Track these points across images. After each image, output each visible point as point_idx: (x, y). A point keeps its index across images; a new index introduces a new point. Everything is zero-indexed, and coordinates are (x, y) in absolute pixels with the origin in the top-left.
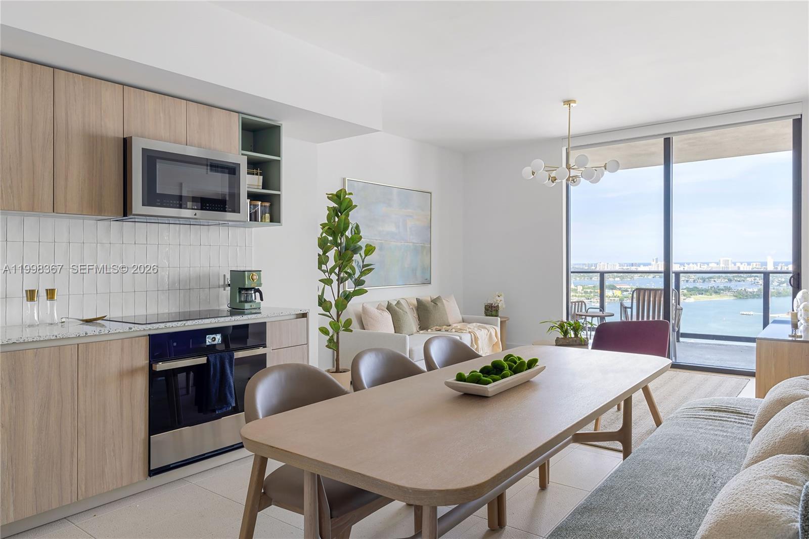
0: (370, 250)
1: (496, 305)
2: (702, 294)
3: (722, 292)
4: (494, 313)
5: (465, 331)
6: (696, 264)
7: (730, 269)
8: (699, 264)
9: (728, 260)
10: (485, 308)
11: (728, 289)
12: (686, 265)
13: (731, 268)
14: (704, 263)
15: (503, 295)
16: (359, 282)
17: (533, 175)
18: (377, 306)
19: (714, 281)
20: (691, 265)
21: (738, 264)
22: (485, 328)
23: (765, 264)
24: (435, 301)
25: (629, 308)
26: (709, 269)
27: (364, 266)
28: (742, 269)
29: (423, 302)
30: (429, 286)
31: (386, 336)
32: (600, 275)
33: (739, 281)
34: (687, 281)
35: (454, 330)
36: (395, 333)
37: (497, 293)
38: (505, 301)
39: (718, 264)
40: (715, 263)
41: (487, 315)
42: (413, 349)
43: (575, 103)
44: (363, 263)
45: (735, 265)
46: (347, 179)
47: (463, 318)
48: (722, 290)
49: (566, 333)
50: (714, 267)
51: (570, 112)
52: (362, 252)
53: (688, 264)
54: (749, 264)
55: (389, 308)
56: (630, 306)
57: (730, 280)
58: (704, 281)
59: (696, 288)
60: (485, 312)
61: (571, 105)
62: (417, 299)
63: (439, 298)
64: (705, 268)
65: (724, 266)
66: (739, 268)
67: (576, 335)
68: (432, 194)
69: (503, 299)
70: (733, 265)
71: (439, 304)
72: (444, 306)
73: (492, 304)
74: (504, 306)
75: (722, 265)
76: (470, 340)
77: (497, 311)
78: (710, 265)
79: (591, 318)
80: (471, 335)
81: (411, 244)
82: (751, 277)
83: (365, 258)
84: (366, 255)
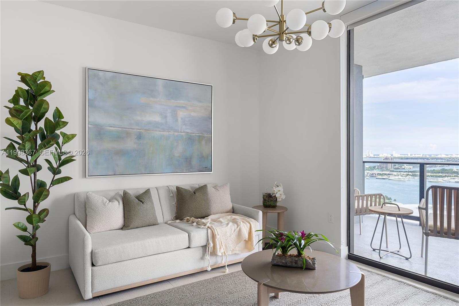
1: (273, 196)
16: (57, 171)
47: (233, 208)
55: (124, 197)
72: (206, 196)
73: (270, 194)
77: (275, 201)
80: (208, 230)
81: (184, 134)
83: (62, 146)
84: (64, 143)
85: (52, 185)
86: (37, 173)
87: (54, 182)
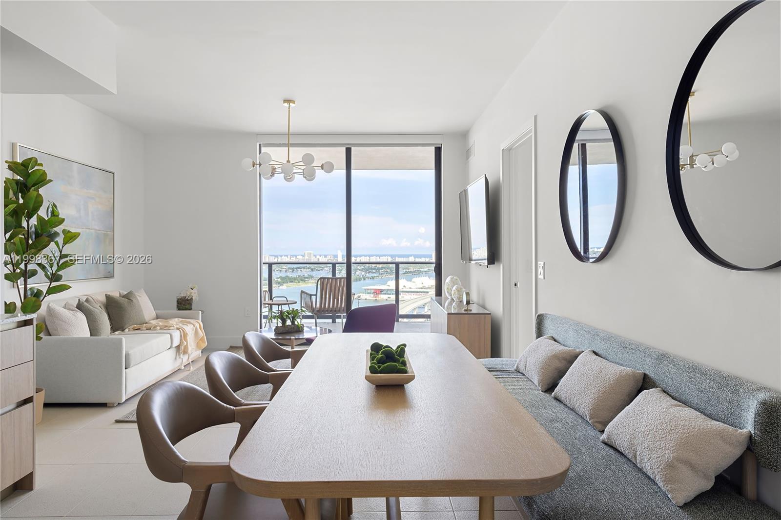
0: (70, 237)
1: (189, 298)
2: (292, 282)
3: (306, 280)
4: (187, 307)
5: (172, 328)
6: (287, 256)
7: (312, 261)
8: (289, 256)
9: (311, 253)
10: (177, 301)
11: (312, 277)
12: (279, 257)
13: (314, 260)
14: (293, 256)
15: (197, 286)
16: (55, 277)
17: (253, 166)
18: (63, 305)
19: (301, 271)
20: (283, 257)
21: (318, 257)
22: (190, 323)
23: (336, 256)
24: (128, 296)
25: (314, 295)
26: (297, 261)
27: (62, 257)
28: (321, 261)
29: (115, 299)
30: (112, 280)
31: (82, 340)
32: (269, 266)
33: (319, 270)
34: (281, 271)
35: (158, 328)
36: (91, 336)
37: (191, 286)
38: (198, 294)
39: (303, 256)
40: (301, 255)
41: (179, 309)
42: (129, 352)
43: (294, 103)
44: (61, 252)
45: (316, 257)
46: (18, 144)
47: (156, 315)
48: (307, 278)
49: (284, 321)
50: (300, 259)
51: (289, 111)
52: (60, 239)
53: (281, 256)
54: (325, 256)
55: (80, 307)
56: (315, 294)
57: (312, 270)
58: (293, 271)
59: (287, 276)
60: (177, 306)
61: (291, 104)
62: (106, 295)
63: (130, 293)
64: (294, 260)
65: (308, 258)
66: (318, 259)
67: (293, 322)
68: (115, 174)
69: (196, 291)
70: (314, 257)
71: (134, 300)
72: (138, 302)
73: (186, 297)
74: (198, 299)
75: (306, 257)
76: (179, 336)
77: (191, 304)
78: (298, 257)
79: (277, 306)
80: (180, 331)
81: (92, 231)
82: (327, 267)
83: (63, 247)
84: (65, 243)
85: (47, 295)
86: (28, 280)
87: (51, 291)
